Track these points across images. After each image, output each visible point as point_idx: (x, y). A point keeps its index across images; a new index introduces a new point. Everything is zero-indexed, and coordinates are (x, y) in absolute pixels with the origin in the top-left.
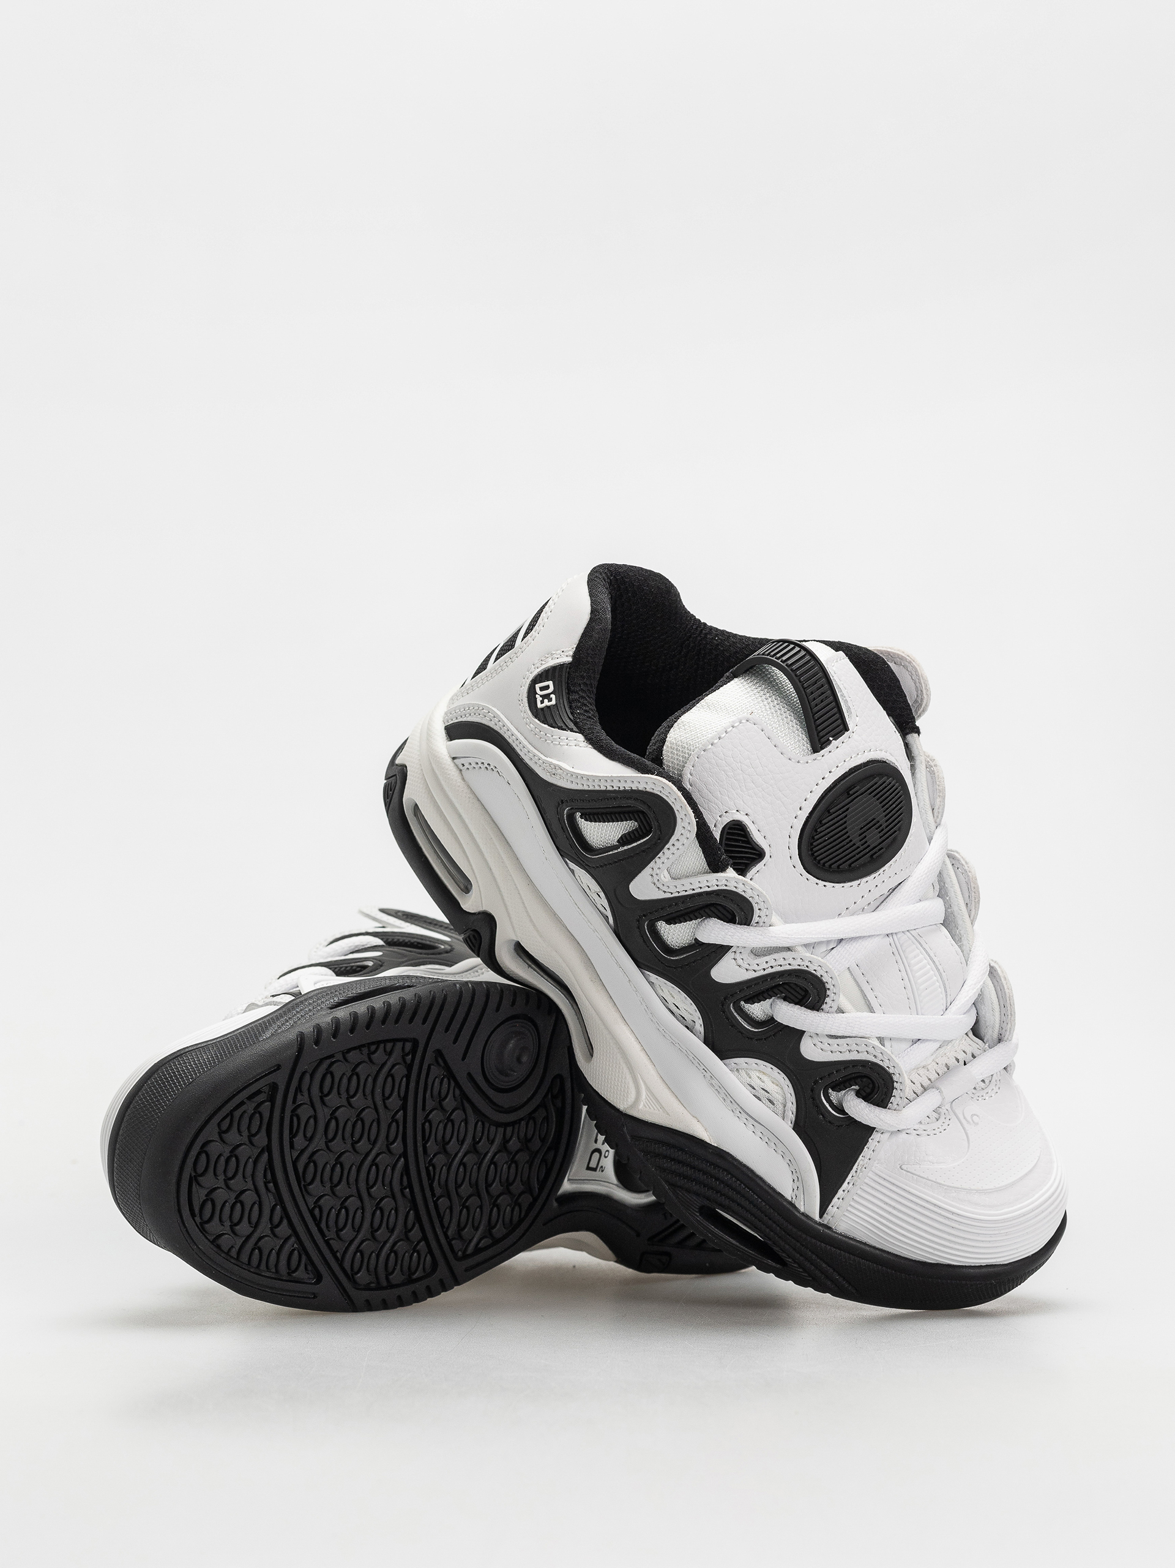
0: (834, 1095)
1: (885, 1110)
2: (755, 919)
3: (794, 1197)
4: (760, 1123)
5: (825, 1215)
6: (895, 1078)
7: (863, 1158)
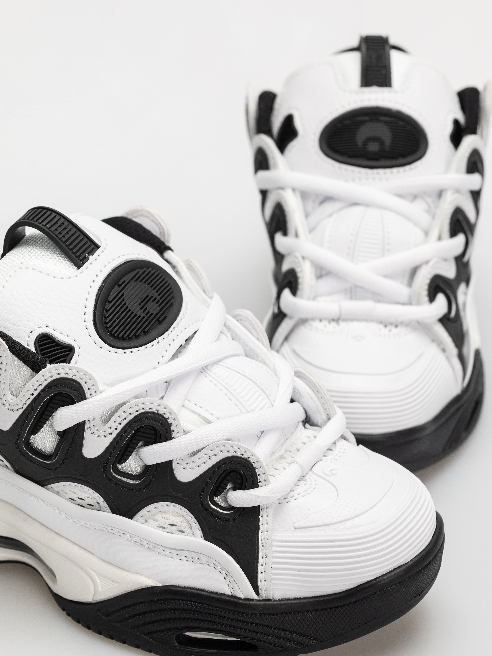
0: (218, 499)
1: (259, 488)
2: (87, 392)
3: (232, 590)
4: (180, 550)
5: (260, 592)
6: (251, 460)
7: (262, 533)
